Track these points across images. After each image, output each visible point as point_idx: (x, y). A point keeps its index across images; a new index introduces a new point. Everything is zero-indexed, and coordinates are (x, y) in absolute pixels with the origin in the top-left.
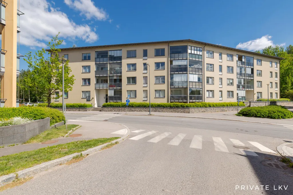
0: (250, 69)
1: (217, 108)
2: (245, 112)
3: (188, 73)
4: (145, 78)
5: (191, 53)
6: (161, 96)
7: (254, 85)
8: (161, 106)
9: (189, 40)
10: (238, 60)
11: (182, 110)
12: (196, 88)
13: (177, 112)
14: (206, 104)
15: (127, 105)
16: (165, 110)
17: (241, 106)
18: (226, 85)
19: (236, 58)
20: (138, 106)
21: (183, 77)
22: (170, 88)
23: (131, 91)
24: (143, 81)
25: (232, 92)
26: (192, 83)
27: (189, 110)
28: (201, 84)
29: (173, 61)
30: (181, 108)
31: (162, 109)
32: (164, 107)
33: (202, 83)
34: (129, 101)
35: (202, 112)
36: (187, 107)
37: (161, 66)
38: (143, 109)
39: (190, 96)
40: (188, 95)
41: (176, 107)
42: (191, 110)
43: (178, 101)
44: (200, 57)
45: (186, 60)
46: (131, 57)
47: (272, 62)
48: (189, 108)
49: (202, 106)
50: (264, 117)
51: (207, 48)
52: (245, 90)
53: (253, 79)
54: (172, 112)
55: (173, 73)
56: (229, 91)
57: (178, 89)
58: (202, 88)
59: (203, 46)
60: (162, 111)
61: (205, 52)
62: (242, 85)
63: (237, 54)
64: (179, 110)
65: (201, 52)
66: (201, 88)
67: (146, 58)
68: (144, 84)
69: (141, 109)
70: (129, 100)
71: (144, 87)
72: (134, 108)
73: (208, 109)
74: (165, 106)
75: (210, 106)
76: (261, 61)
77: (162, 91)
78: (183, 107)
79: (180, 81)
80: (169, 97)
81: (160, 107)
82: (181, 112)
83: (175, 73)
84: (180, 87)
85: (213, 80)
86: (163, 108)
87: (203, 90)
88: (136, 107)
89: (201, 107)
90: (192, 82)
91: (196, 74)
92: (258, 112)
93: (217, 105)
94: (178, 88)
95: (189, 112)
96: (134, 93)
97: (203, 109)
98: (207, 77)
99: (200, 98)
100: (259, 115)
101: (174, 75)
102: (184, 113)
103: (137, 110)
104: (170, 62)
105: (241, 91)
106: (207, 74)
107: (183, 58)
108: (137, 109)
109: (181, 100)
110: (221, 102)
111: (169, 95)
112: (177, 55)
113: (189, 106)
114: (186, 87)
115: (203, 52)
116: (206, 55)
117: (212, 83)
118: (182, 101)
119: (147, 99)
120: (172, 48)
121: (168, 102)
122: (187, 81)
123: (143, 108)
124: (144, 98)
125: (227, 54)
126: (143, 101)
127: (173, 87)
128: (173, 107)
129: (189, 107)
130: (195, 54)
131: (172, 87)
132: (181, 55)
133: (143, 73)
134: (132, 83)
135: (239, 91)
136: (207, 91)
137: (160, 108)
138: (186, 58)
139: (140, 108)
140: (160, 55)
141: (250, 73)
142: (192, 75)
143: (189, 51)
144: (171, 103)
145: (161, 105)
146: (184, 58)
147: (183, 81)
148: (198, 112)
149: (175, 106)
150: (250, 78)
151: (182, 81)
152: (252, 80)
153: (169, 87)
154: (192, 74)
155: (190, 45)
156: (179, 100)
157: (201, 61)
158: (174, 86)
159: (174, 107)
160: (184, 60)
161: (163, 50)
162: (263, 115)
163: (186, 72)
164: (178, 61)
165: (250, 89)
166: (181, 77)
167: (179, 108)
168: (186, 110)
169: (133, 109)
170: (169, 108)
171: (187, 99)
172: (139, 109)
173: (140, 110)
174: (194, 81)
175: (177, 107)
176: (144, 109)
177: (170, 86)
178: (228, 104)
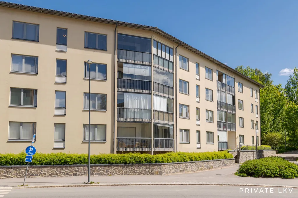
0: (232, 97)
1: (200, 164)
2: (251, 169)
3: (153, 92)
4: (61, 95)
5: (157, 56)
6: (98, 138)
7: (235, 123)
8: (103, 161)
9: (156, 28)
10: (218, 80)
11: (147, 170)
12: (164, 124)
13: (138, 174)
14: (185, 157)
15: (28, 160)
16: (112, 170)
17: (229, 158)
18: (205, 120)
19: (215, 76)
20: (47, 163)
21: (143, 101)
22: (118, 121)
23: (21, 123)
24: (54, 101)
25: (212, 133)
26: (158, 113)
27: (160, 169)
28: (171, 116)
29: (125, 65)
30: (145, 166)
31: (107, 168)
32: (110, 163)
33: (173, 114)
34: (34, 151)
35: (180, 171)
36: (156, 162)
37: (98, 72)
38: (59, 169)
39: (156, 140)
40: (153, 138)
41: (137, 162)
42: (165, 168)
43: (132, 150)
44: (170, 64)
45: (149, 67)
46: (24, 38)
47: (252, 89)
48: (161, 165)
49: (180, 160)
50: (275, 177)
51: (180, 50)
52: (226, 131)
53: (235, 114)
54: (127, 174)
55: (124, 90)
56: (208, 132)
57: (133, 125)
58: (173, 125)
59: (175, 47)
60: (107, 174)
61: (178, 57)
62: (223, 122)
63: (217, 70)
64: (143, 168)
65: (172, 56)
66: (171, 125)
67: (62, 48)
68: (56, 108)
69: (55, 169)
70: (33, 147)
71: (56, 115)
72: (36, 167)
73: (189, 165)
74: (114, 162)
75: (191, 160)
76: (242, 86)
77: (98, 126)
78: (149, 162)
79: (137, 109)
80: (116, 141)
81: (103, 163)
82: (146, 174)
83: (128, 90)
84: (136, 120)
85: (188, 112)
86: (108, 166)
87: (174, 127)
88: (42, 164)
89: (178, 161)
90: (158, 111)
91: (164, 97)
92: (267, 169)
93: (199, 157)
94: (133, 122)
95: (160, 173)
96: (31, 128)
97: (182, 166)
98: (180, 104)
99: (169, 144)
100: (269, 174)
101: (125, 94)
102: (152, 174)
103: (45, 174)
104: (119, 66)
105: (222, 132)
106: (181, 98)
107: (143, 62)
108: (45, 170)
109: (139, 147)
110: (199, 151)
111: (116, 137)
112: (131, 53)
113: (161, 160)
114: (148, 121)
115: (174, 56)
116: (179, 63)
117: (187, 116)
118: (140, 150)
119: (64, 144)
120: (121, 38)
121: (112, 151)
122: (150, 110)
123: (60, 167)
124: (56, 141)
125: (206, 67)
126: (54, 149)
127: (123, 120)
128: (130, 162)
129: (159, 162)
130: (163, 59)
131: (121, 119)
132: (139, 55)
133: (57, 83)
134: (24, 104)
135: (220, 132)
136: (181, 130)
137: (101, 166)
138: (148, 64)
139: (53, 167)
140: (97, 48)
141: (231, 103)
142: (158, 98)
143: (154, 50)
144: (119, 155)
145: (105, 160)
146: (145, 63)
147: (142, 108)
148: (174, 172)
149: (133, 160)
150: (231, 112)
151: (140, 109)
152: (233, 114)
153: (116, 119)
154: (158, 95)
155: (155, 39)
156: (133, 147)
157: (170, 73)
158: (125, 117)
159: (133, 163)
160: (144, 67)
161: (104, 38)
162: (274, 173)
163: (148, 92)
164: (134, 66)
165: (232, 130)
166: (139, 100)
167: (141, 166)
168: (156, 168)
169: (33, 171)
170: (122, 166)
171: (150, 147)
172: (50, 170)
173: (53, 174)
174: (161, 110)
175: (139, 163)
176: (64, 168)
177: (118, 117)
178: (214, 156)
